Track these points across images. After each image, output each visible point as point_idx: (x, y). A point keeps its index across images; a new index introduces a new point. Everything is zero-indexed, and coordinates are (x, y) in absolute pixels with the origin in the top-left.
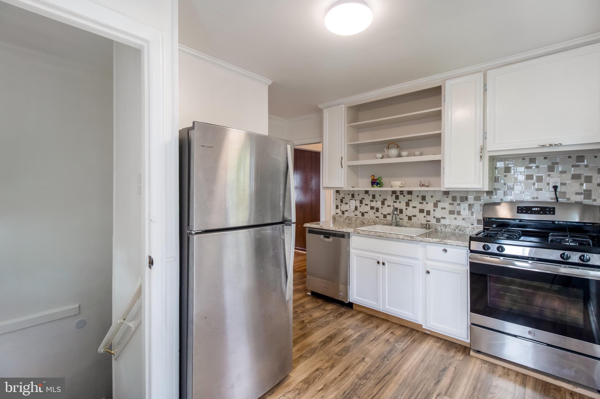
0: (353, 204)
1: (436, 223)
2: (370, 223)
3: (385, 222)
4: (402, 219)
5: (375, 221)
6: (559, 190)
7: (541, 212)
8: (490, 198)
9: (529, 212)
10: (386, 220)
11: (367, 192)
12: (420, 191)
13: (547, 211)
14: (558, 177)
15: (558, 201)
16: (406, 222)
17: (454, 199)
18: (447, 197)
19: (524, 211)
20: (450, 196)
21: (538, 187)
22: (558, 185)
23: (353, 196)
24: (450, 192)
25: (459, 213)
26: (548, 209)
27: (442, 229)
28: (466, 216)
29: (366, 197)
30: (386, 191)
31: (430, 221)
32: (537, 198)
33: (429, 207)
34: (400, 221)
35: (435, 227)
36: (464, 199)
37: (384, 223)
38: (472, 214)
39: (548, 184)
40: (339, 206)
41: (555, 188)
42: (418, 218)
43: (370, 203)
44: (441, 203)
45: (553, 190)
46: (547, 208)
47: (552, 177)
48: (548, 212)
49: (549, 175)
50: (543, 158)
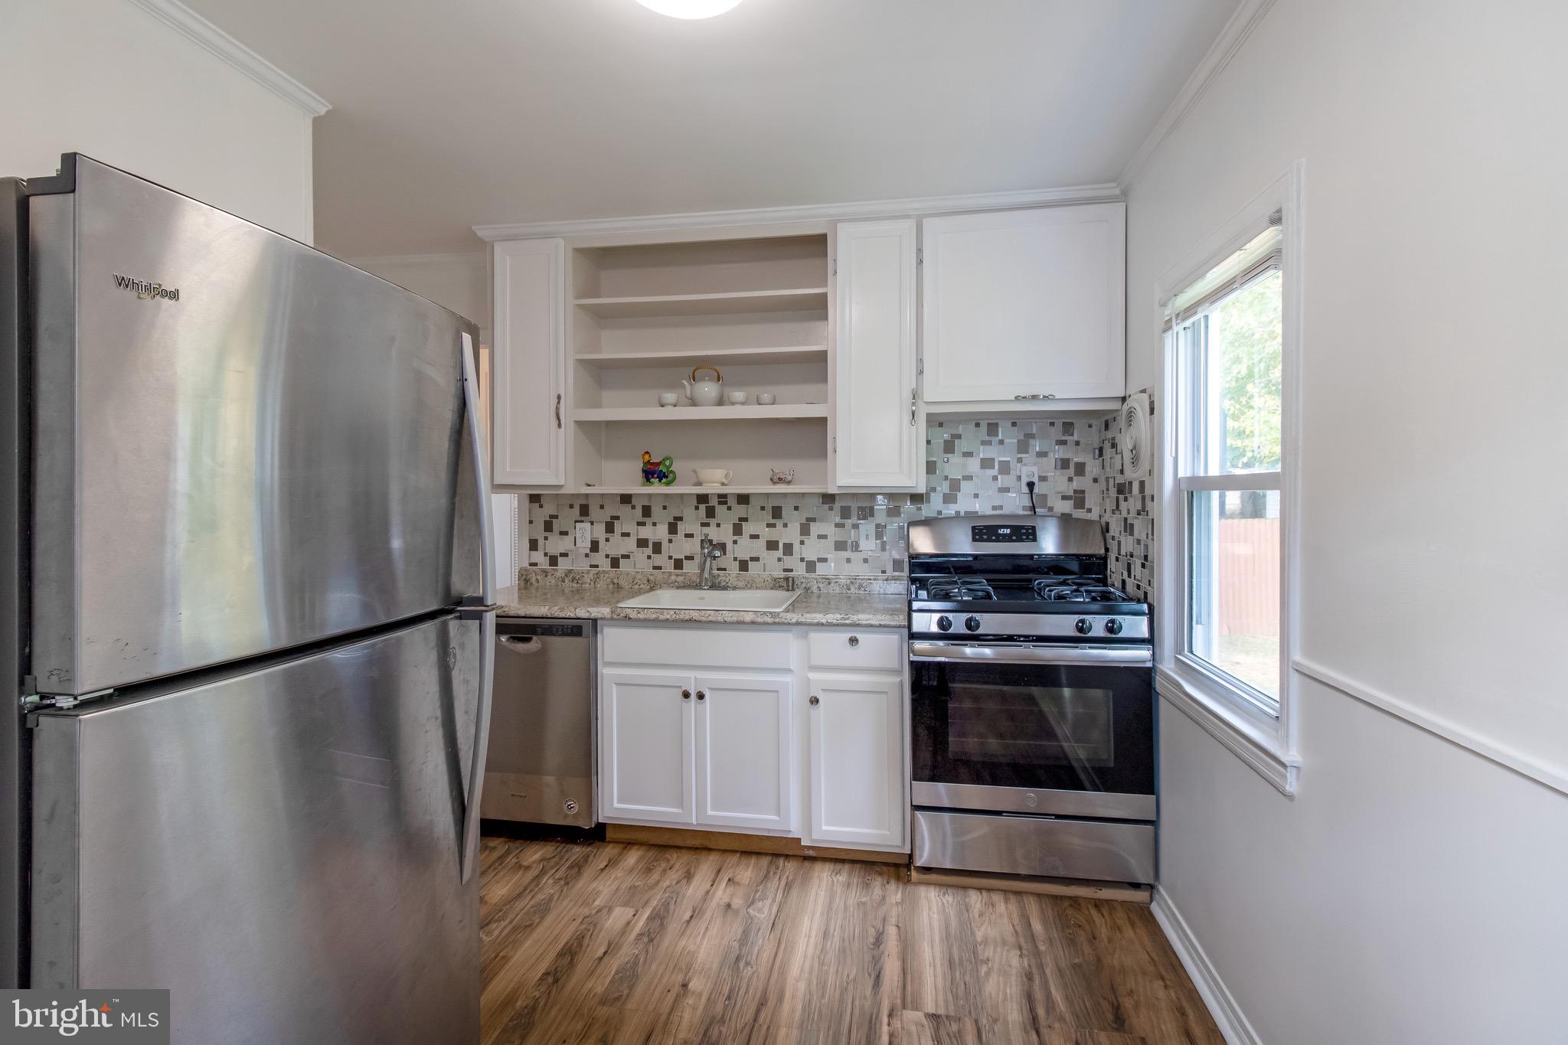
0: (585, 533)
1: (807, 575)
2: (636, 587)
3: (680, 579)
4: (725, 569)
5: (651, 578)
6: (1036, 490)
7: (1014, 538)
8: (919, 509)
9: (994, 538)
10: (681, 575)
11: (626, 499)
12: (768, 495)
13: (1024, 534)
14: (1035, 464)
15: (1035, 513)
16: (734, 575)
17: (845, 513)
18: (831, 509)
19: (985, 537)
20: (837, 505)
21: (1002, 484)
22: (1035, 480)
23: (584, 511)
24: (837, 498)
25: (856, 547)
26: (1025, 531)
27: (822, 589)
28: (870, 553)
29: (624, 511)
30: (682, 496)
31: (791, 570)
32: (1001, 508)
33: (789, 533)
34: (719, 576)
35: (804, 585)
36: (867, 513)
37: (676, 584)
38: (883, 549)
39: (1019, 478)
40: (541, 542)
41: (1031, 485)
42: (764, 564)
43: (637, 530)
44: (818, 524)
45: (1025, 489)
46: (1023, 527)
47: (1025, 465)
48: (1024, 537)
49: (1020, 460)
50: (1009, 424)
